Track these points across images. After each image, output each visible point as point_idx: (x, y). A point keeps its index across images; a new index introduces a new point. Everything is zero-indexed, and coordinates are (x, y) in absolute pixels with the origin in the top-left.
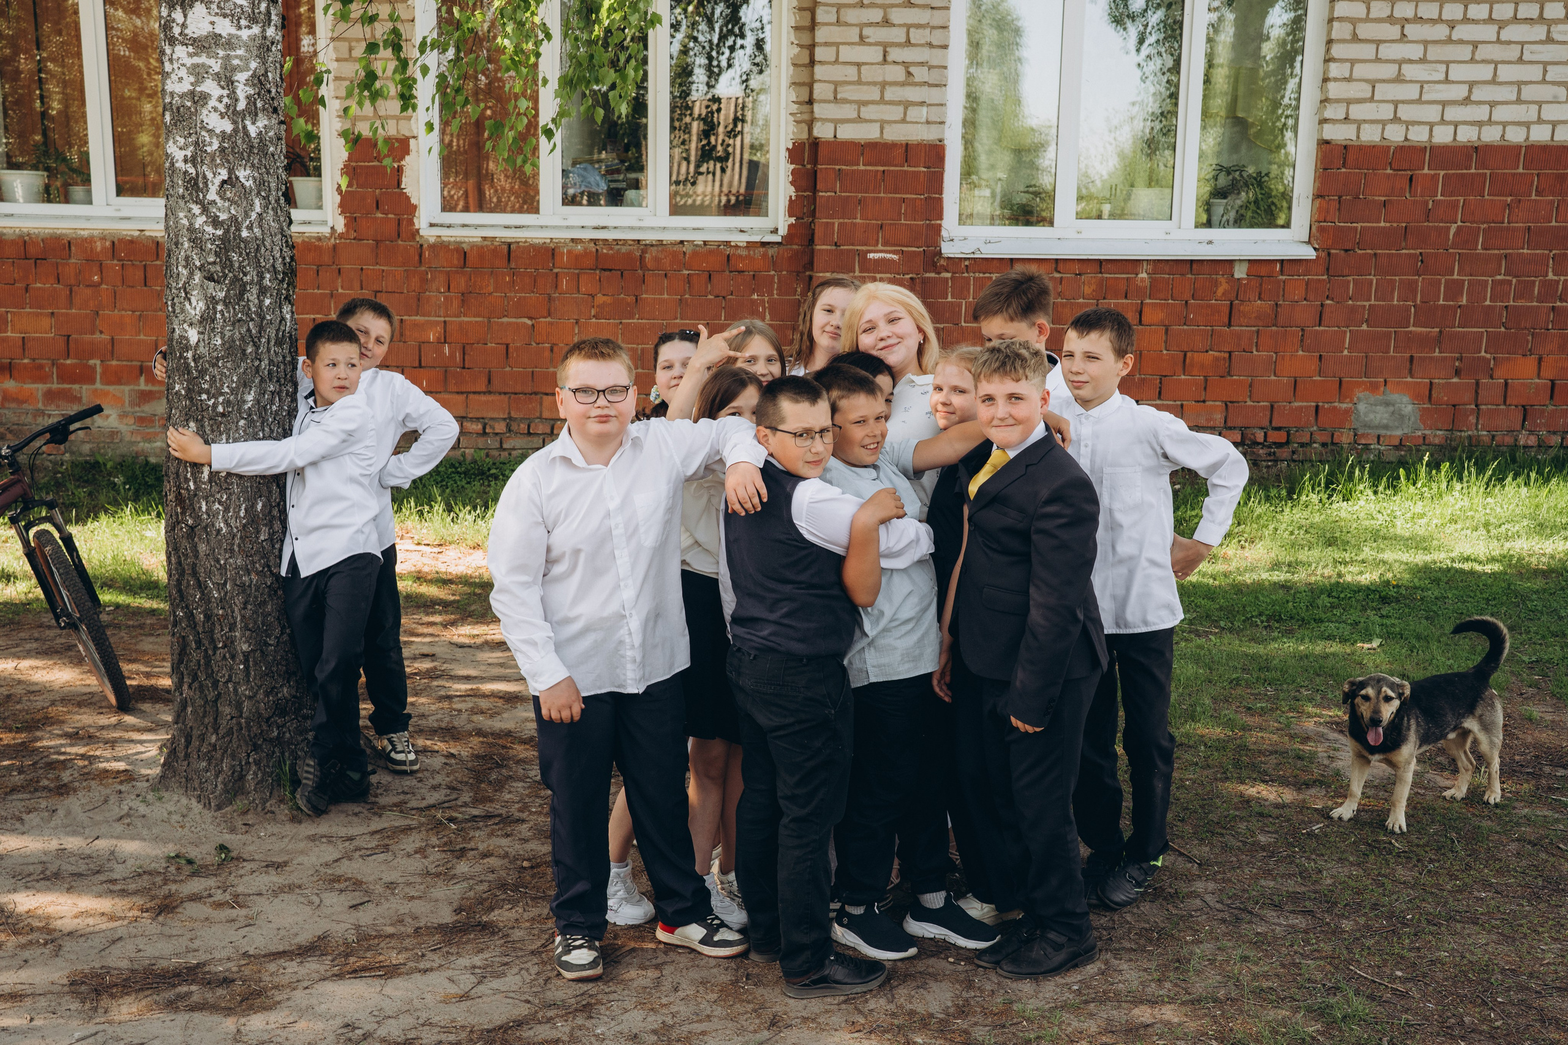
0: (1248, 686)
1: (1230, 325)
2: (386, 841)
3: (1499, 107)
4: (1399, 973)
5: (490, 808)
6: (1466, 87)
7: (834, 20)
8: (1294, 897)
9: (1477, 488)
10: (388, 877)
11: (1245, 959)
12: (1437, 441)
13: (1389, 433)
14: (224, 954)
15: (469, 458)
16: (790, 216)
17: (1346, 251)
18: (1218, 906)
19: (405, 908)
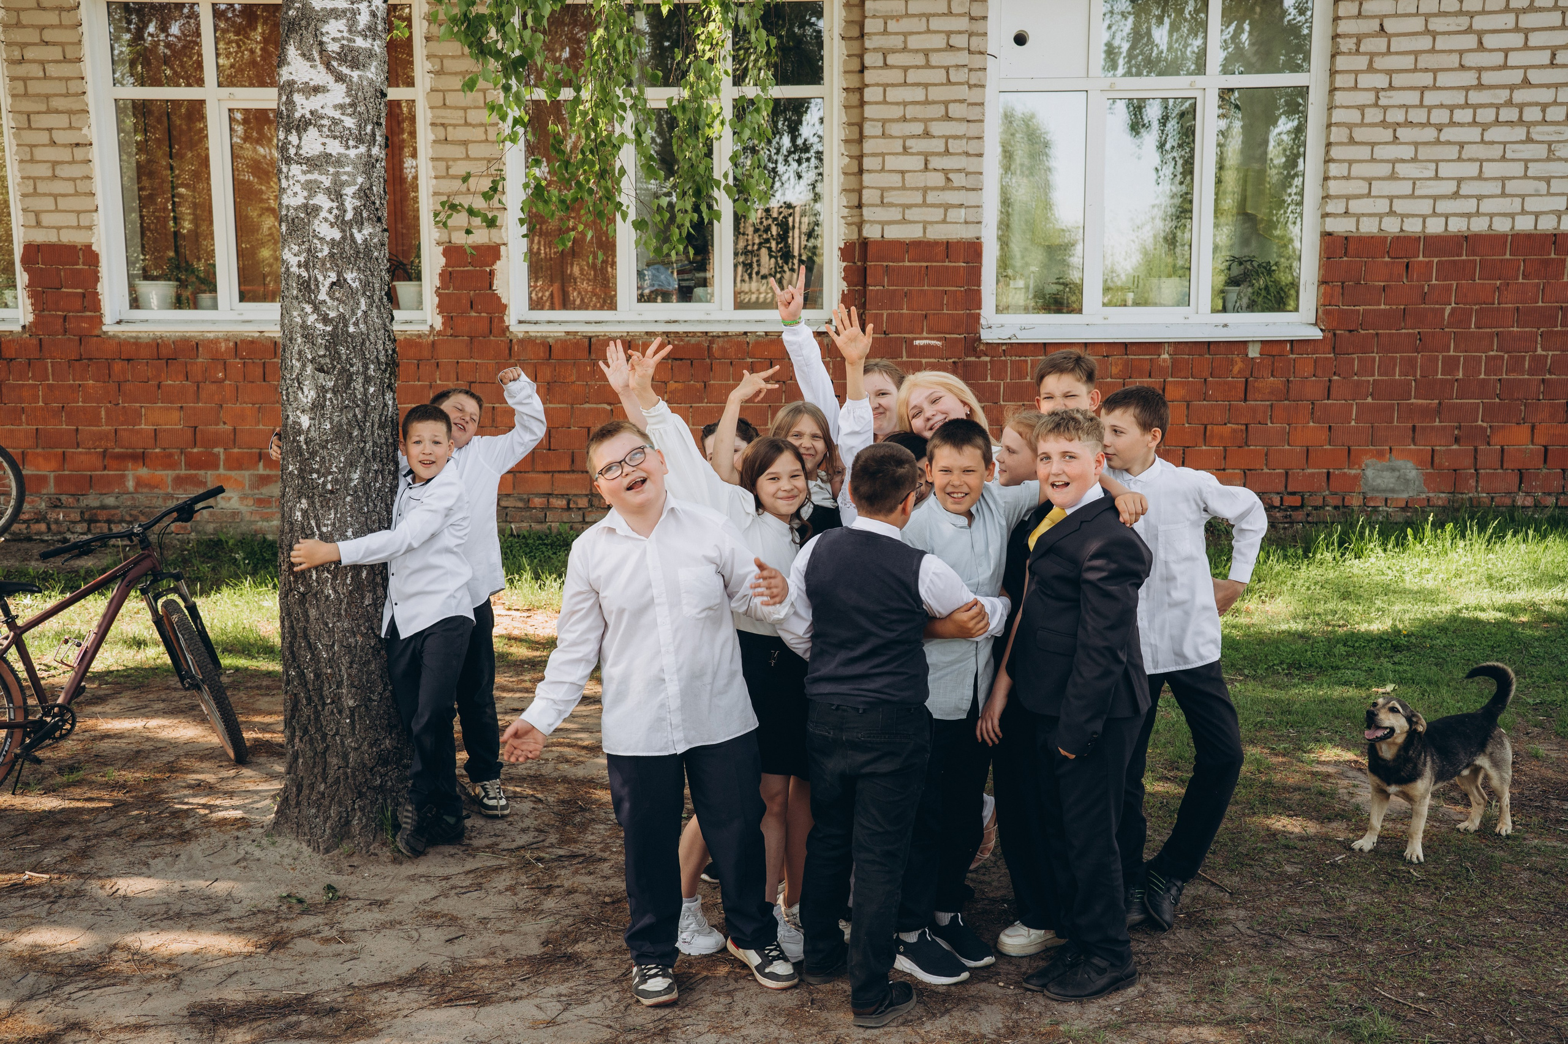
0: (1272, 729)
1: (1245, 400)
2: (479, 880)
3: (1485, 200)
4: (1421, 994)
5: (574, 848)
6: (1455, 183)
7: (880, 133)
8: (1320, 923)
9: (1480, 545)
10: (480, 913)
11: (1276, 981)
12: (1440, 503)
13: (1395, 496)
14: (331, 986)
15: (555, 531)
17: (1352, 331)
18: (1249, 932)
19: (497, 941)
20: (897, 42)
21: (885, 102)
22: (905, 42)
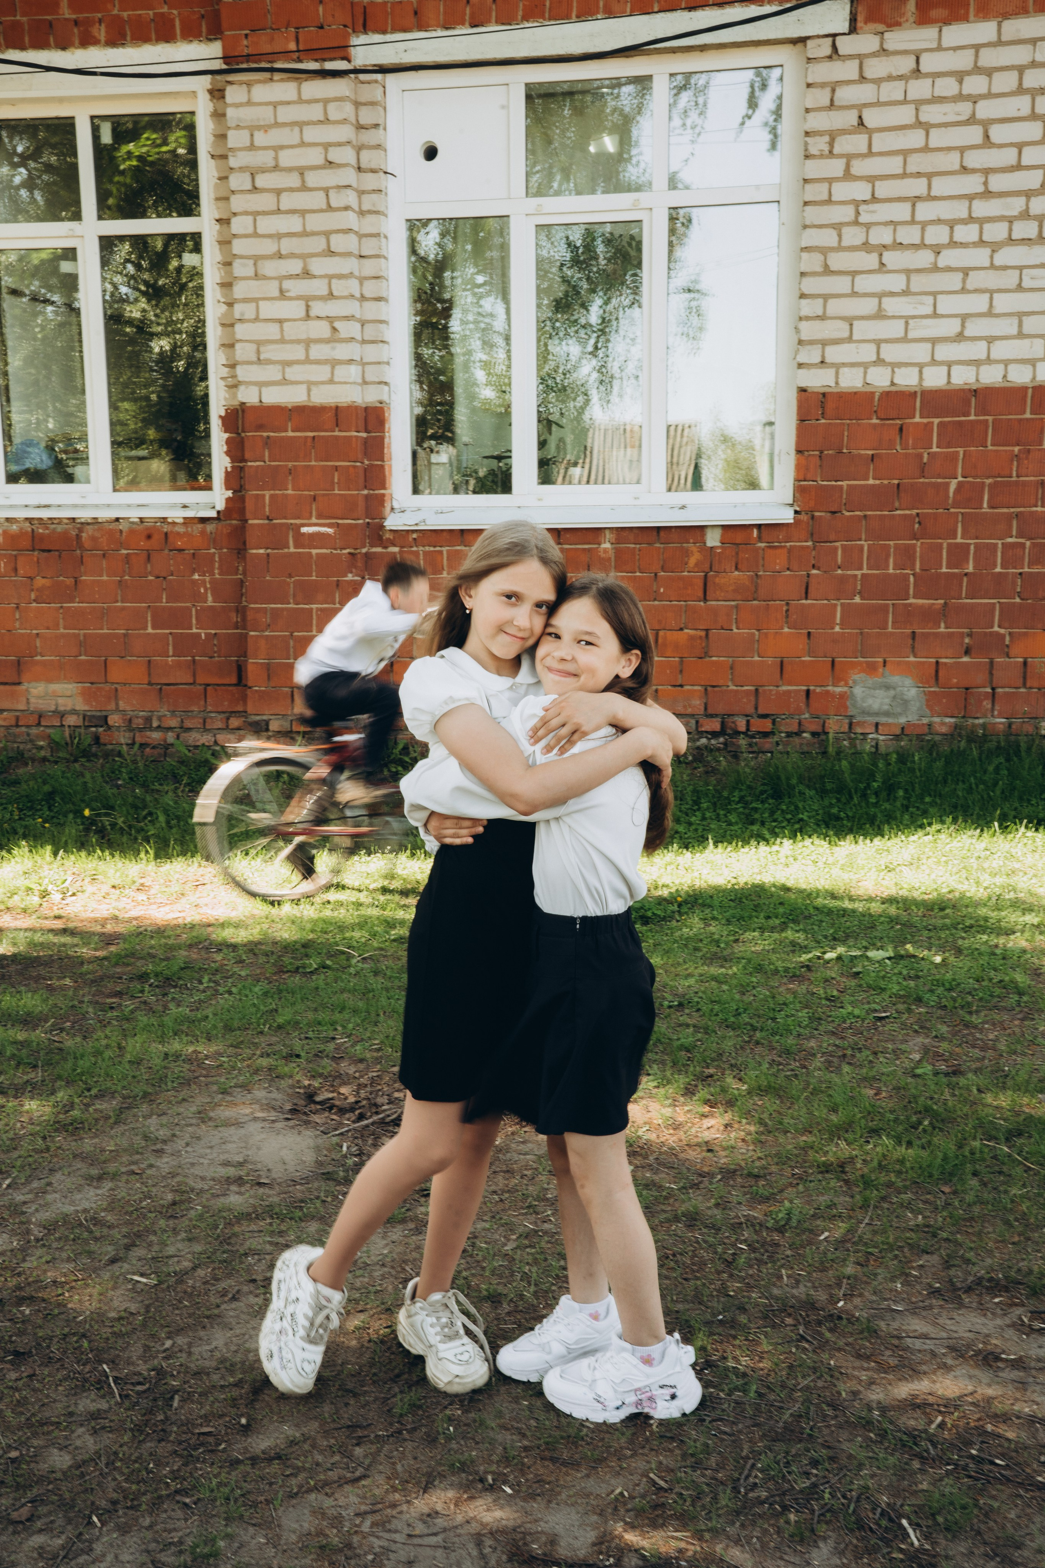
1: (705, 599)
3: (997, 343)
6: (957, 322)
7: (252, 273)
12: (944, 730)
13: (890, 720)
16: (227, 489)
17: (834, 513)
20: (265, 158)
21: (255, 235)
22: (276, 159)
